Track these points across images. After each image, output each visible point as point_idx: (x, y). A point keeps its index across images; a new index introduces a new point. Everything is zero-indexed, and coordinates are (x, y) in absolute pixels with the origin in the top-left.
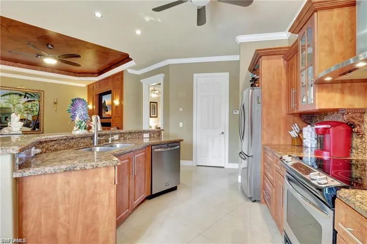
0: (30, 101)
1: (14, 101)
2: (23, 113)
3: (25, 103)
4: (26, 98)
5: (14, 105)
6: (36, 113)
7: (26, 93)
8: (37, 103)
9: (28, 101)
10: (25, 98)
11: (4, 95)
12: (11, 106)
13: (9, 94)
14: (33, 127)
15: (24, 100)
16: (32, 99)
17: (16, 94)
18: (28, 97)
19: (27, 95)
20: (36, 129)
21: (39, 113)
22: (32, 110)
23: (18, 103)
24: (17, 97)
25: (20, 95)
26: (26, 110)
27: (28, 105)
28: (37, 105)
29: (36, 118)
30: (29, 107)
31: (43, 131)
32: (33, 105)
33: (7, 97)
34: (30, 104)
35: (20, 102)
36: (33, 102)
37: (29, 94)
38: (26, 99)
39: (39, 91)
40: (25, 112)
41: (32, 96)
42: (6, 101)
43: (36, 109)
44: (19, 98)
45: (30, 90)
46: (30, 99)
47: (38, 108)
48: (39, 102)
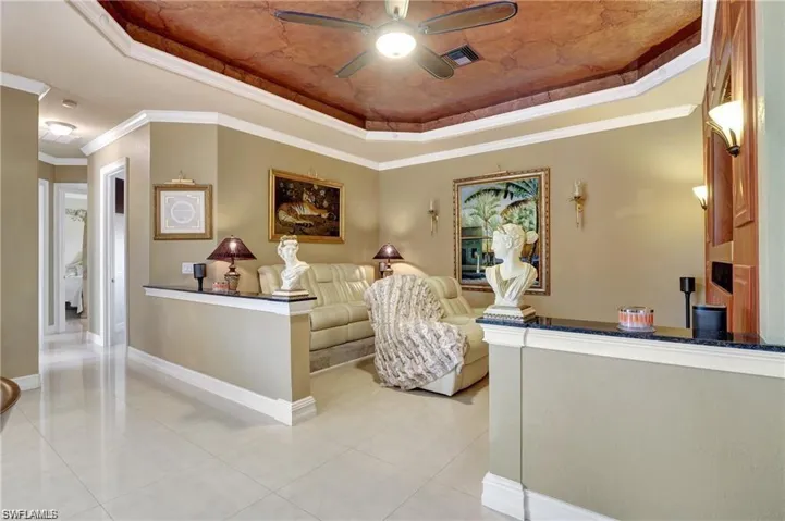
0: (517, 204)
1: (486, 207)
3: (505, 212)
4: (509, 196)
5: (486, 220)
7: (509, 184)
8: (532, 205)
9: (513, 205)
10: (505, 197)
11: (469, 199)
12: (481, 222)
13: (478, 193)
15: (505, 202)
16: (521, 198)
17: (489, 190)
18: (512, 194)
19: (511, 189)
23: (494, 213)
24: (489, 197)
25: (497, 192)
27: (512, 216)
28: (531, 212)
29: (530, 249)
31: (548, 287)
32: (523, 214)
33: (474, 202)
34: (516, 211)
35: (496, 209)
36: (523, 206)
37: (513, 185)
38: (509, 201)
39: (536, 170)
41: (521, 188)
42: (473, 210)
43: (531, 223)
44: (495, 200)
45: (515, 173)
46: (515, 199)
47: (535, 222)
48: (538, 202)
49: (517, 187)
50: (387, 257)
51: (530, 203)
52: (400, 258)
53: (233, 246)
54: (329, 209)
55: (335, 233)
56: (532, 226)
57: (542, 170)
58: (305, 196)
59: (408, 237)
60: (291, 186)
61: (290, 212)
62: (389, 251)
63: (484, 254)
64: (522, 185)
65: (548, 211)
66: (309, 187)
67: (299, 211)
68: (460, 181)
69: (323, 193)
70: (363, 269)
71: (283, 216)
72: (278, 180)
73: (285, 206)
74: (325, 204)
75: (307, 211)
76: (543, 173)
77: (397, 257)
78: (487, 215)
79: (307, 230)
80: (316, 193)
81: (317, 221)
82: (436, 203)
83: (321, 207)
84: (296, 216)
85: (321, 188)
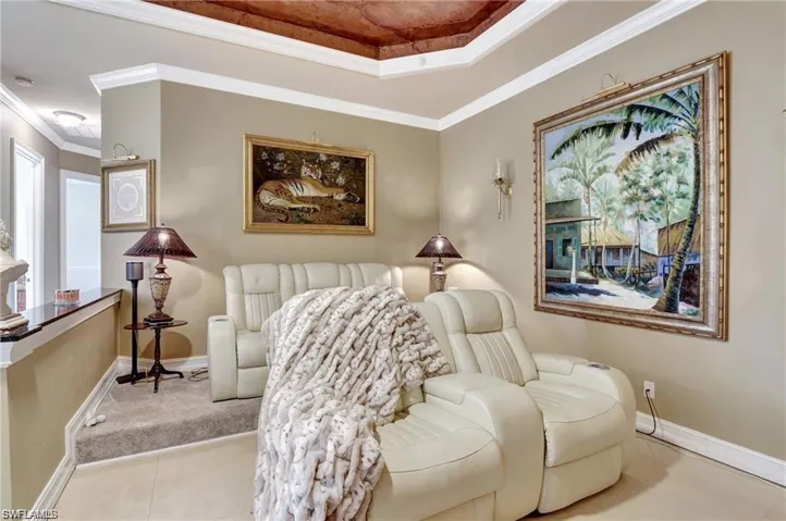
0: (650, 145)
1: (589, 163)
2: (620, 215)
3: (625, 165)
4: (632, 132)
5: (587, 185)
6: (680, 210)
7: (632, 109)
8: (685, 144)
9: (640, 149)
10: (625, 135)
11: (558, 152)
12: (579, 189)
13: (574, 138)
14: (664, 293)
15: (623, 146)
16: (658, 133)
17: (593, 128)
18: (639, 128)
19: (637, 118)
20: (682, 307)
21: (694, 209)
22: (656, 192)
23: (603, 170)
24: (593, 142)
25: (609, 128)
26: (631, 200)
27: (638, 172)
28: (682, 158)
29: (677, 237)
30: (645, 181)
31: (724, 321)
32: (664, 164)
33: (567, 154)
34: (647, 162)
35: (607, 162)
36: (663, 147)
37: (641, 108)
38: (632, 142)
39: (694, 66)
40: (629, 211)
41: (659, 112)
42: (566, 171)
43: (680, 182)
44: (604, 146)
45: (644, 84)
46: (646, 136)
47: (691, 178)
48: (697, 134)
49: (650, 110)
50: (437, 255)
51: (678, 140)
52: (457, 256)
53: (163, 238)
54: (346, 188)
55: (359, 220)
56: (683, 188)
57: (709, 60)
58: (305, 171)
59: (473, 223)
60: (281, 157)
61: (278, 192)
62: (440, 244)
63: (584, 249)
64: (663, 105)
65: (726, 151)
66: (312, 158)
67: (294, 191)
68: (544, 122)
69: (336, 165)
70: (398, 272)
71: (266, 197)
72: (257, 150)
73: (270, 184)
74: (341, 180)
75: (309, 191)
76: (710, 66)
77: (452, 254)
78: (590, 176)
79: (308, 217)
80: (323, 165)
81: (327, 205)
82: (508, 166)
83: (334, 185)
84: (291, 198)
85: (331, 158)
